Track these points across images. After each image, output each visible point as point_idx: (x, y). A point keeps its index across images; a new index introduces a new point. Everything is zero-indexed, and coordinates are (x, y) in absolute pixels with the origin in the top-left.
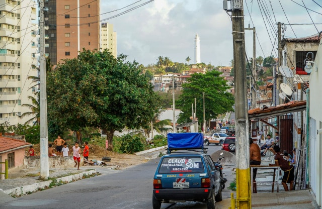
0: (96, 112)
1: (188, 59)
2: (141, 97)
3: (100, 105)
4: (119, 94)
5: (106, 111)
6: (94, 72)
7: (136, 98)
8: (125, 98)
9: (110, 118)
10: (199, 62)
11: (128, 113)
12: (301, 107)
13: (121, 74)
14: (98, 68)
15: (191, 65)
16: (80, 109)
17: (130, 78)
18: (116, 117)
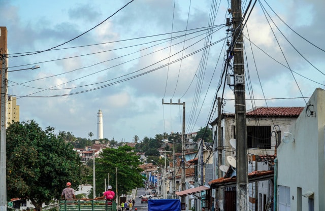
0: (27, 184)
1: (91, 135)
2: (71, 170)
3: (31, 177)
4: (49, 166)
5: (36, 183)
6: (25, 144)
7: (67, 171)
8: (55, 170)
9: (40, 190)
10: (102, 137)
11: (57, 186)
12: (267, 176)
13: (50, 147)
14: (28, 140)
15: (94, 141)
16: (11, 180)
17: (59, 151)
18: (46, 189)
